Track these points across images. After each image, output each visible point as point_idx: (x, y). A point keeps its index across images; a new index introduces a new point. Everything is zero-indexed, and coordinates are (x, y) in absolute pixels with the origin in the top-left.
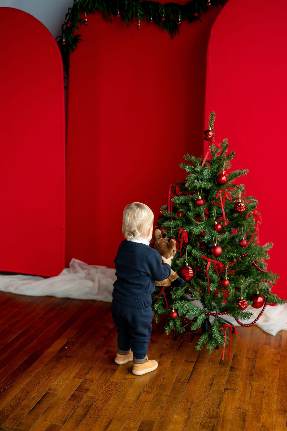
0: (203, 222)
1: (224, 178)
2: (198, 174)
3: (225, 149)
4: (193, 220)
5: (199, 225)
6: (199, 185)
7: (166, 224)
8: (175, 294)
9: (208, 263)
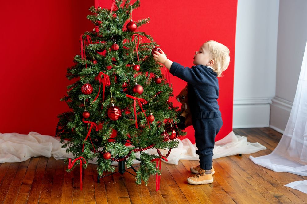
0: (120, 66)
2: (110, 21)
4: (111, 64)
5: (118, 68)
6: (113, 31)
7: (85, 70)
8: (105, 136)
9: (133, 101)
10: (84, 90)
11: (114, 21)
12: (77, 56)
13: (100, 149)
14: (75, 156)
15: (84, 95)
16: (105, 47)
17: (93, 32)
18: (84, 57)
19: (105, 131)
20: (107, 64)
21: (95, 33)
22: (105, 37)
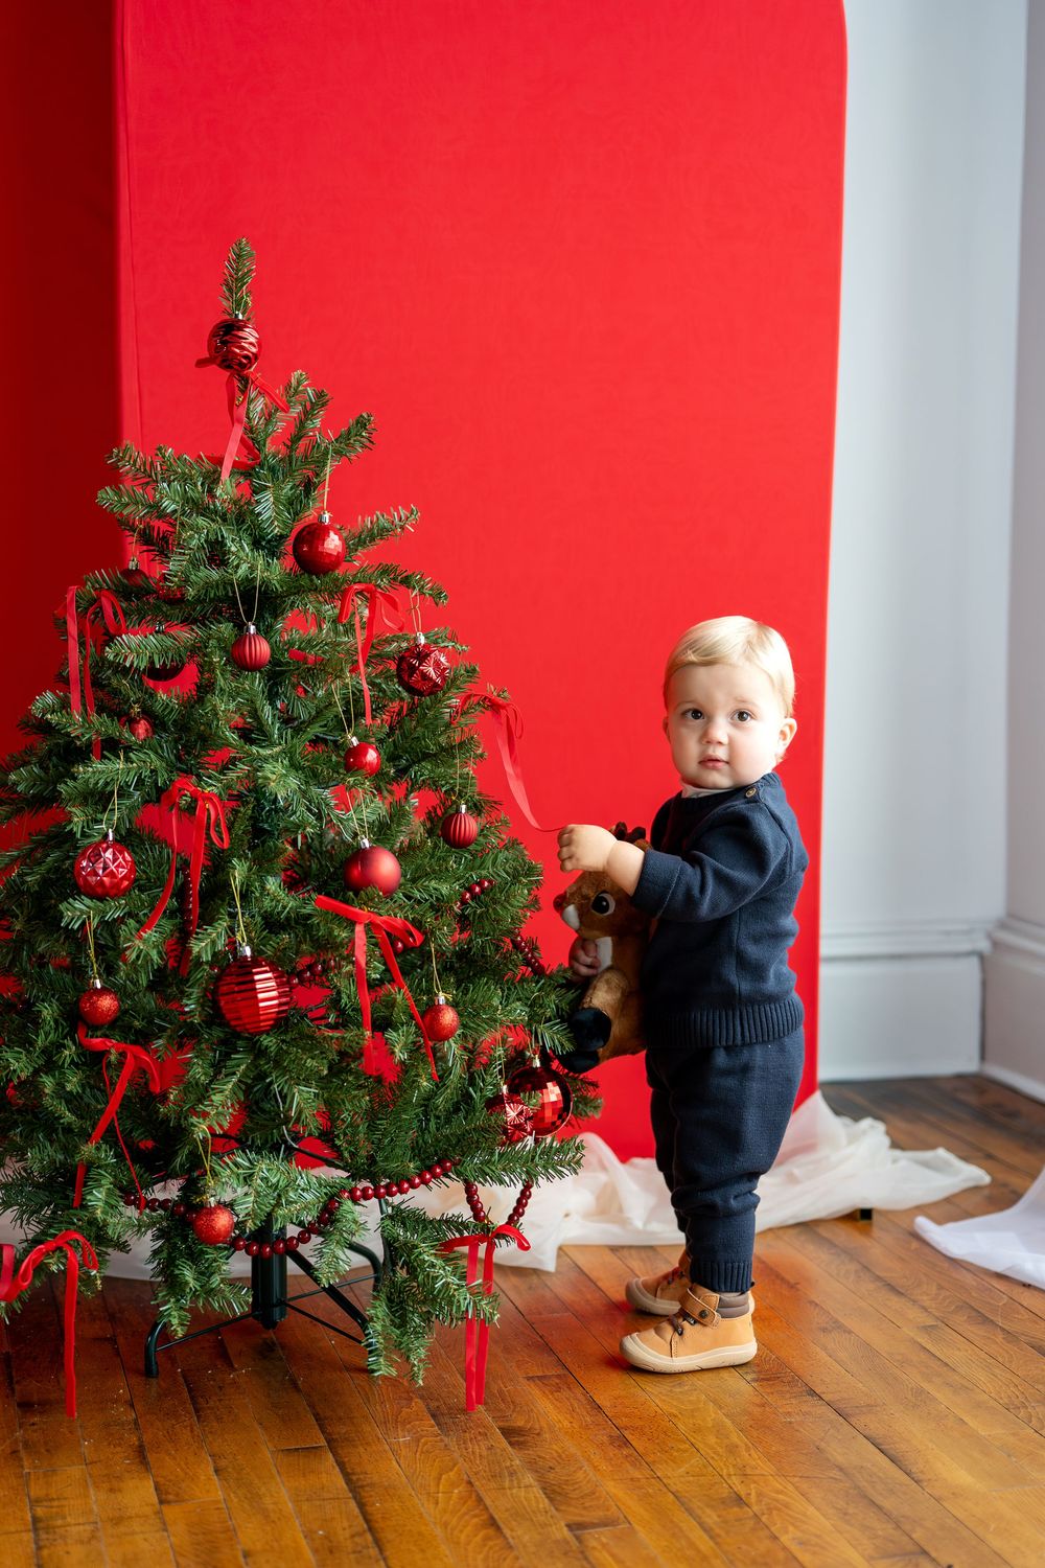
0: (277, 749)
1: (333, 543)
2: (224, 520)
3: (307, 414)
4: (232, 737)
5: (265, 760)
6: (244, 567)
7: (96, 771)
8: (205, 1115)
9: (353, 931)
10: (89, 874)
11: (242, 517)
12: (49, 698)
13: (168, 1191)
14: (32, 1230)
15: (87, 901)
16: (197, 649)
17: (128, 573)
18: (84, 705)
19: (203, 1093)
20: (206, 739)
21: (140, 580)
22: (198, 600)
